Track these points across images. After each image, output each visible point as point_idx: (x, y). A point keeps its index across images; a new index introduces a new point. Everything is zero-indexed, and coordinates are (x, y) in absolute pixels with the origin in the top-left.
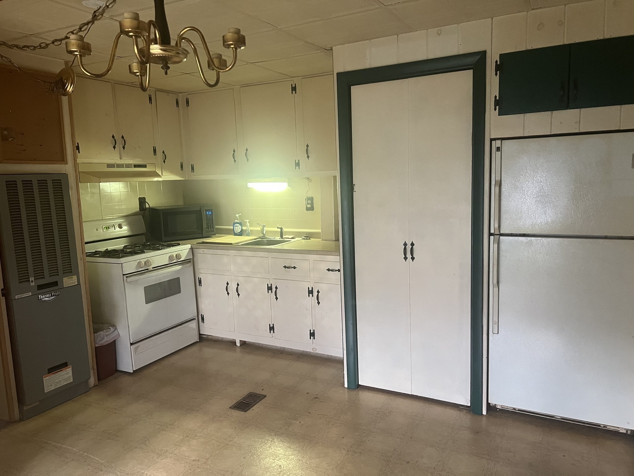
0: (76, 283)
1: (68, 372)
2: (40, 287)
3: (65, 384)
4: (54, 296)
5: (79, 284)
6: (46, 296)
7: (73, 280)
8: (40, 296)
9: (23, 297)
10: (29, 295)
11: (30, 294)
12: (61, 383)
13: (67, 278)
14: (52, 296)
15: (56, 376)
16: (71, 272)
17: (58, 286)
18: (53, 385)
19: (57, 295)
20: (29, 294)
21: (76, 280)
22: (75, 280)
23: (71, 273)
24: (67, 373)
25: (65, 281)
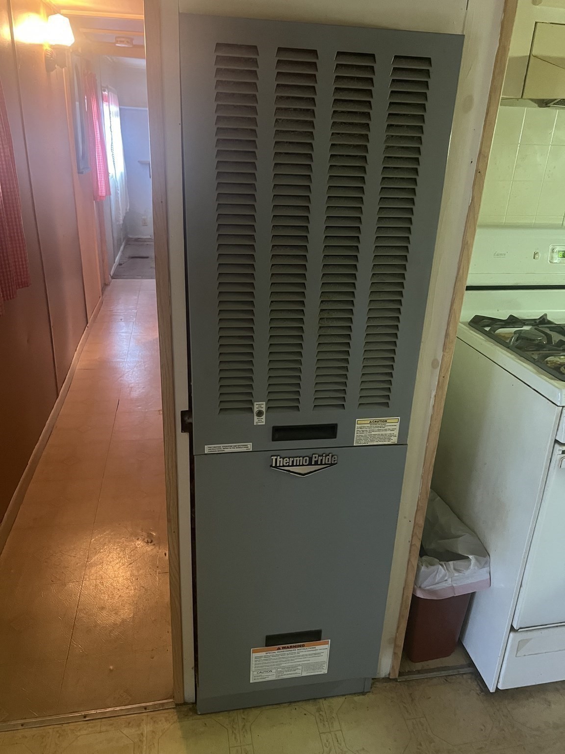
0: (394, 440)
1: (317, 652)
2: (281, 433)
3: (304, 674)
4: (316, 463)
5: (402, 443)
6: (293, 461)
7: (386, 430)
8: (276, 459)
9: (227, 450)
10: (244, 449)
11: (250, 446)
12: (295, 671)
13: (367, 420)
14: (310, 464)
15: (284, 654)
16: (387, 405)
17: (336, 438)
18: (274, 671)
19: (325, 464)
20: (246, 446)
21: (396, 432)
22: (393, 430)
23: (384, 409)
24: (315, 654)
25: (361, 428)
